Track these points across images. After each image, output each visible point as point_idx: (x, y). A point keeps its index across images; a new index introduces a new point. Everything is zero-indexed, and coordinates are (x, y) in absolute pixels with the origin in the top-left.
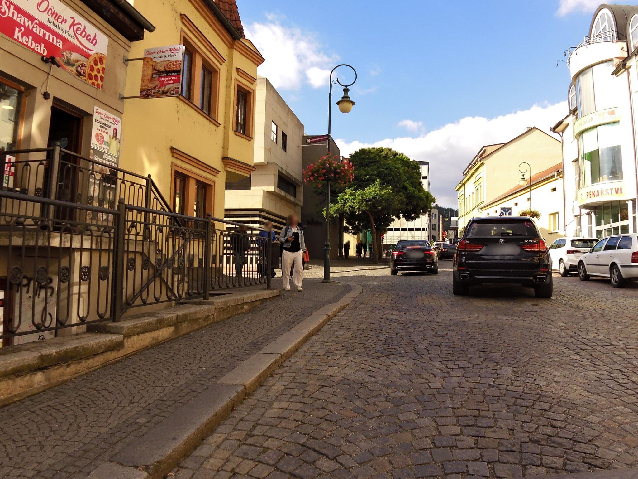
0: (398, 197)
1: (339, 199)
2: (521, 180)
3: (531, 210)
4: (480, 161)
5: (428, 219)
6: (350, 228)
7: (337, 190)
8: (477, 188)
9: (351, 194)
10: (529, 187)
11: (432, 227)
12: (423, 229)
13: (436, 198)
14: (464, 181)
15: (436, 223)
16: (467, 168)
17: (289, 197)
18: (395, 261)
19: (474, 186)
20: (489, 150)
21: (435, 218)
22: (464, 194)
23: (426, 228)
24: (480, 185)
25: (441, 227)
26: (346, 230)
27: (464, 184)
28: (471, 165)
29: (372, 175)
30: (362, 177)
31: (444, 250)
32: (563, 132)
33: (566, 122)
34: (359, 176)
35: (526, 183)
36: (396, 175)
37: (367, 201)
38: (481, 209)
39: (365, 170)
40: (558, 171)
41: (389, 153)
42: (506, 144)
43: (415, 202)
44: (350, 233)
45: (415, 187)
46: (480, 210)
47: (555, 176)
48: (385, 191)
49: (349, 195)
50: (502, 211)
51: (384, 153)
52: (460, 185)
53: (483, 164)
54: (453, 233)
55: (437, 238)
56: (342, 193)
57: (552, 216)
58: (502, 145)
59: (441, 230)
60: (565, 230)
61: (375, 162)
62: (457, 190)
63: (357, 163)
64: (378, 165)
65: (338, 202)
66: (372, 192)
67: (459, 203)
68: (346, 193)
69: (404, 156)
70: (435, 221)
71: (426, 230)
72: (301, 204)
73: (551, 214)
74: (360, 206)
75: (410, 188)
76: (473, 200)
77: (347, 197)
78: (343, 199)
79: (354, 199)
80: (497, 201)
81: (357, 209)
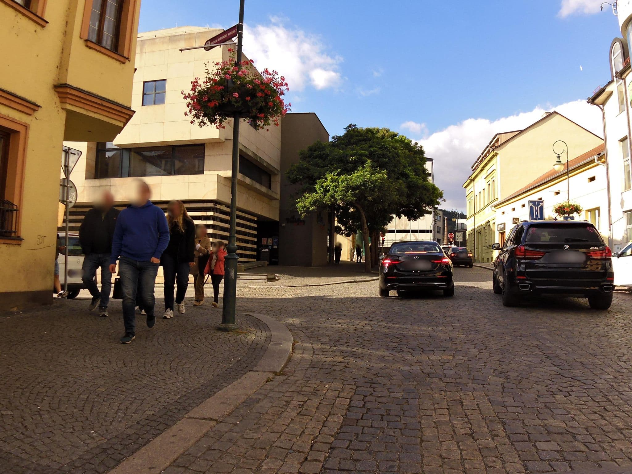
0: (396, 185)
1: (317, 187)
2: (556, 163)
3: (570, 203)
4: (493, 150)
5: (433, 221)
6: (343, 228)
7: (316, 175)
8: (488, 183)
9: (333, 180)
10: (567, 173)
11: (437, 230)
12: (428, 231)
13: (443, 192)
14: (473, 177)
15: (441, 225)
16: (476, 162)
17: (257, 186)
18: (386, 275)
19: (485, 181)
20: (503, 139)
21: (440, 221)
22: (474, 191)
23: (431, 230)
24: (493, 179)
25: (445, 230)
26: (338, 230)
27: (473, 180)
28: (481, 158)
29: (361, 155)
30: (348, 158)
31: (453, 255)
32: (604, 103)
33: (609, 89)
34: (343, 156)
35: (562, 168)
36: (393, 156)
37: (354, 189)
38: (495, 206)
39: (352, 150)
40: (599, 154)
41: (386, 134)
42: (521, 132)
43: (418, 195)
44: (342, 234)
45: (418, 175)
46: (494, 208)
47: (596, 160)
48: (377, 175)
49: (330, 182)
50: (531, 204)
51: (379, 135)
52: (469, 181)
53: (496, 154)
54: (462, 235)
55: (441, 241)
56: (322, 178)
57: (589, 213)
58: (517, 133)
59: (445, 233)
60: (610, 230)
61: (365, 140)
62: (466, 187)
63: (343, 142)
64: (369, 143)
65: (316, 191)
66: (360, 176)
67: (467, 202)
68: (326, 179)
69: (404, 138)
70: (440, 224)
71: (431, 232)
72: (278, 197)
73: (589, 211)
74: (344, 195)
75: (412, 175)
76: (484, 197)
77: (328, 183)
78: (322, 186)
79: (336, 186)
80: (515, 197)
81: (340, 199)
